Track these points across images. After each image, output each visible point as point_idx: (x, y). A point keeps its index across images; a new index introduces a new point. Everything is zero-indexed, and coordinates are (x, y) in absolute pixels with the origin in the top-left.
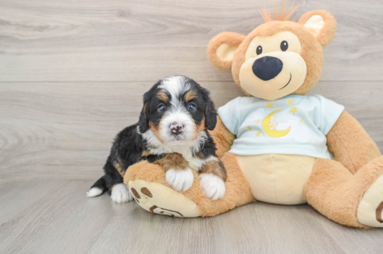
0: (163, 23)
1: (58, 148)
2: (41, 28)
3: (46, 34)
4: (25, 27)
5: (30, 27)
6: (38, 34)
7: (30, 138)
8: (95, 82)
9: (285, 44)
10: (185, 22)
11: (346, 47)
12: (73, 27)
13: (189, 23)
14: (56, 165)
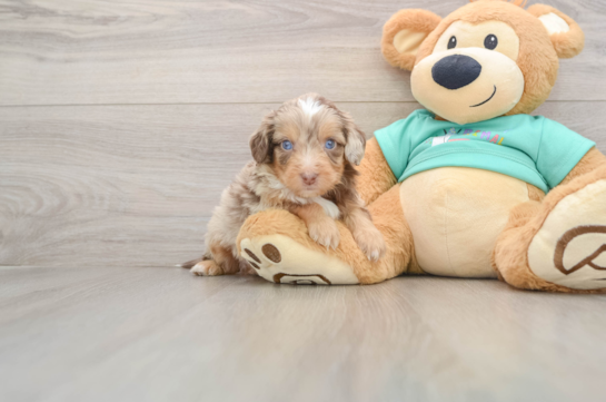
0: (302, 10)
1: (125, 213)
2: (105, 21)
3: (113, 29)
4: (80, 18)
5: (88, 18)
6: (101, 30)
7: (79, 196)
8: (190, 104)
9: (493, 39)
10: (336, 9)
11: (597, 47)
12: (157, 18)
13: (343, 10)
14: (120, 242)
